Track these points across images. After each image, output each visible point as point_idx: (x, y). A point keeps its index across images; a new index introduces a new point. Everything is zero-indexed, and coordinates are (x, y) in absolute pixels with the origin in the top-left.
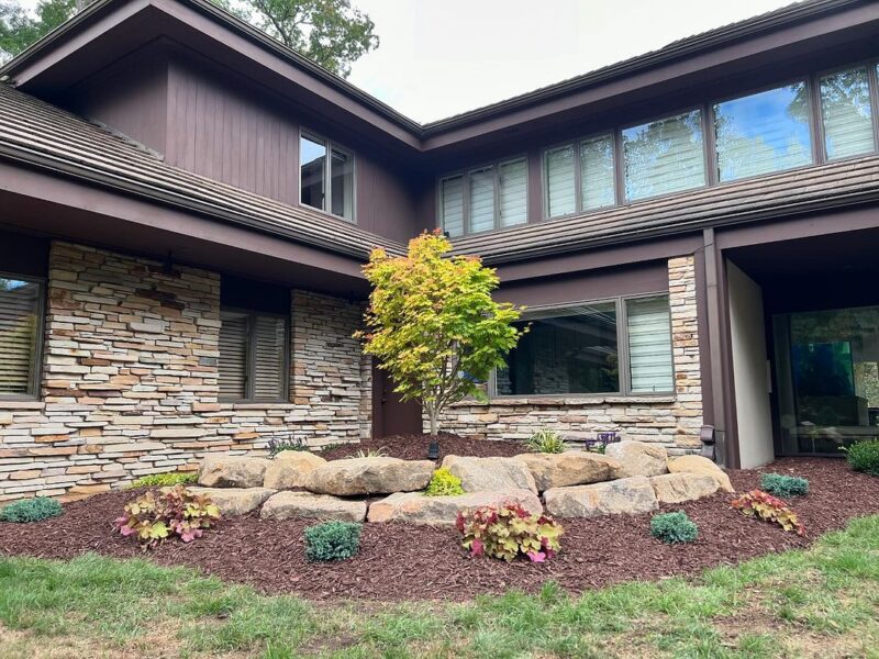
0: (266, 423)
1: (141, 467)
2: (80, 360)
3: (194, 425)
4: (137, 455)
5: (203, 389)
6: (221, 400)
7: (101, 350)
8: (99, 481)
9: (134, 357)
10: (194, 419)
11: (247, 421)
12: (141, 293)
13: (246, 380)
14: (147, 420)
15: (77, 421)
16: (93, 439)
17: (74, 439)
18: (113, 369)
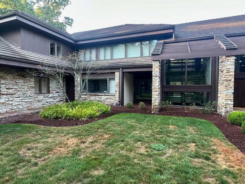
0: (44, 97)
1: (21, 107)
2: (7, 89)
3: (30, 99)
4: (19, 105)
5: (31, 92)
6: (35, 94)
7: (10, 86)
8: (12, 110)
9: (17, 87)
10: (30, 98)
11: (41, 97)
12: (18, 75)
13: (40, 90)
14: (21, 99)
15: (7, 99)
16: (11, 103)
17: (7, 103)
18: (13, 90)
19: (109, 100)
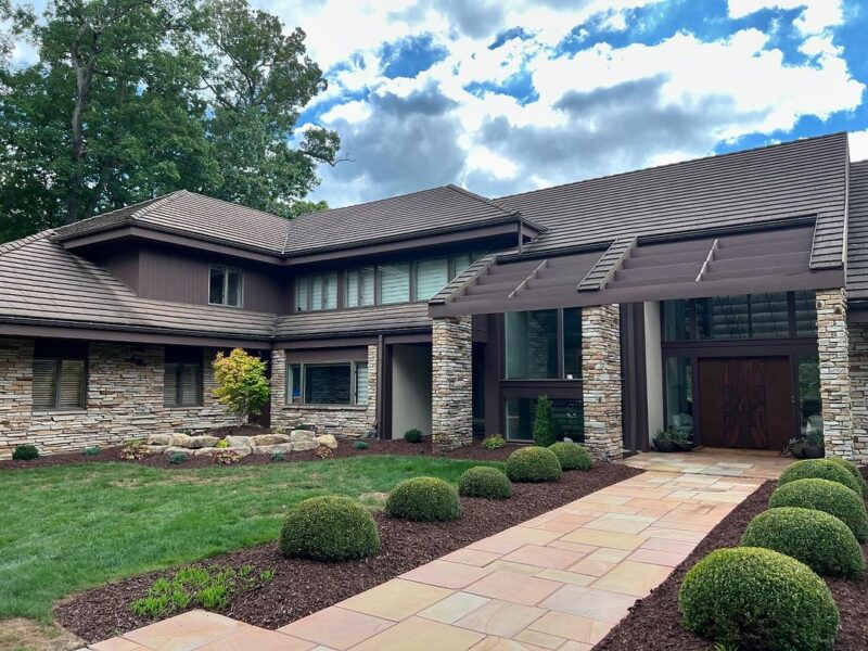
0: (188, 416)
1: (128, 438)
2: (101, 393)
3: (152, 419)
4: (125, 432)
5: (155, 402)
6: (165, 406)
7: (109, 387)
8: (110, 443)
9: (124, 389)
10: (152, 416)
11: (178, 416)
12: (127, 361)
13: (179, 396)
14: (129, 417)
15: (100, 418)
16: (107, 426)
17: (100, 426)
18: (115, 395)
19: (354, 424)
